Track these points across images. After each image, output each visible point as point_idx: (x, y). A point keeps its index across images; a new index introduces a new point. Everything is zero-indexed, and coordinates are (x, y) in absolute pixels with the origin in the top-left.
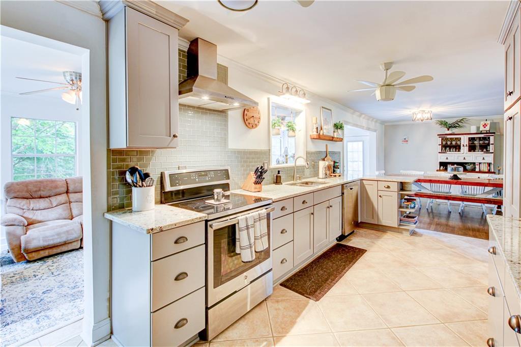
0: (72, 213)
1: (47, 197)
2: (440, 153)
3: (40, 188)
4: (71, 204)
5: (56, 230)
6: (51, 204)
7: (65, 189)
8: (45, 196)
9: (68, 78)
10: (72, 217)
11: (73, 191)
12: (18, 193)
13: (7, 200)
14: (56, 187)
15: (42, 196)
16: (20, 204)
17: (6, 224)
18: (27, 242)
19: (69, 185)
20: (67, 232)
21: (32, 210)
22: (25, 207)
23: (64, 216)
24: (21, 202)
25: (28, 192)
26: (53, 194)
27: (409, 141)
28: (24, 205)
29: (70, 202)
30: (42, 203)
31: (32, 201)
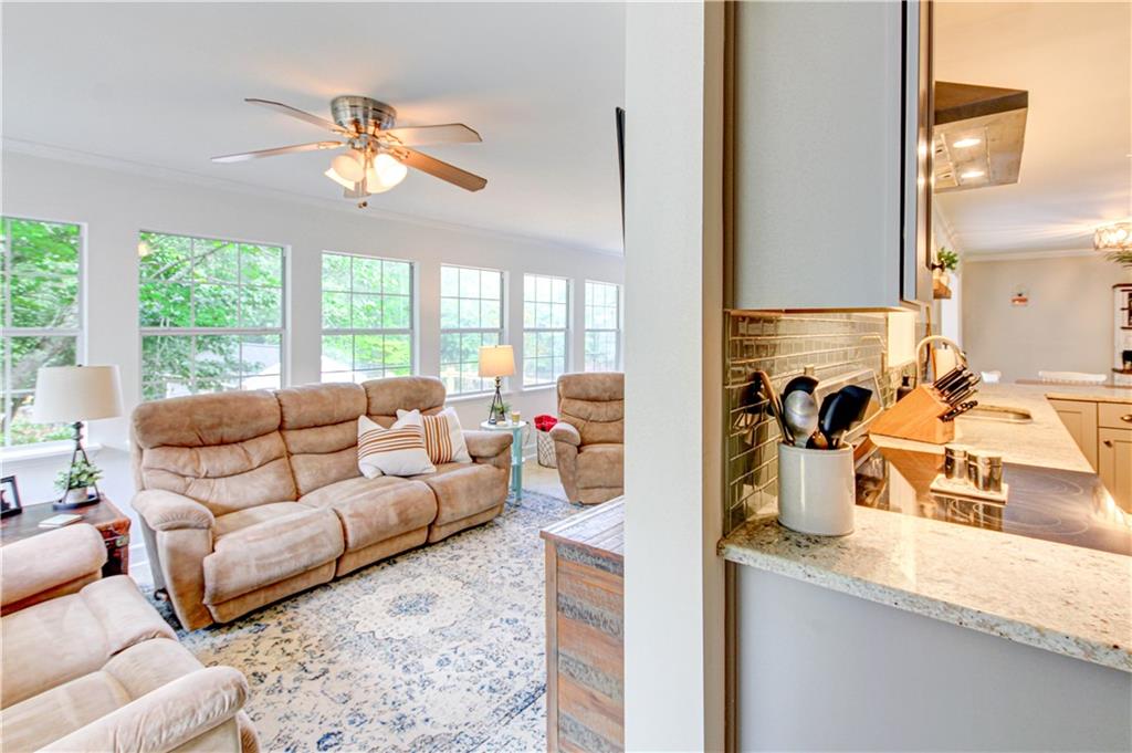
0: (296, 484)
1: (235, 442)
2: (1123, 328)
3: (221, 417)
4: (293, 458)
5: (285, 536)
6: (250, 462)
7: (275, 421)
8: (232, 439)
9: (346, 117)
10: (297, 493)
11: (295, 425)
12: (171, 433)
13: (141, 450)
14: (258, 416)
15: (226, 438)
16: (176, 462)
17: (169, 524)
18: (220, 575)
19: (284, 409)
20: (312, 539)
21: (206, 477)
22: (188, 471)
23: (281, 492)
24: (179, 458)
25: (193, 429)
26: (250, 434)
27: (1030, 301)
28: (185, 466)
29: (290, 454)
30: (227, 459)
31: (203, 452)
